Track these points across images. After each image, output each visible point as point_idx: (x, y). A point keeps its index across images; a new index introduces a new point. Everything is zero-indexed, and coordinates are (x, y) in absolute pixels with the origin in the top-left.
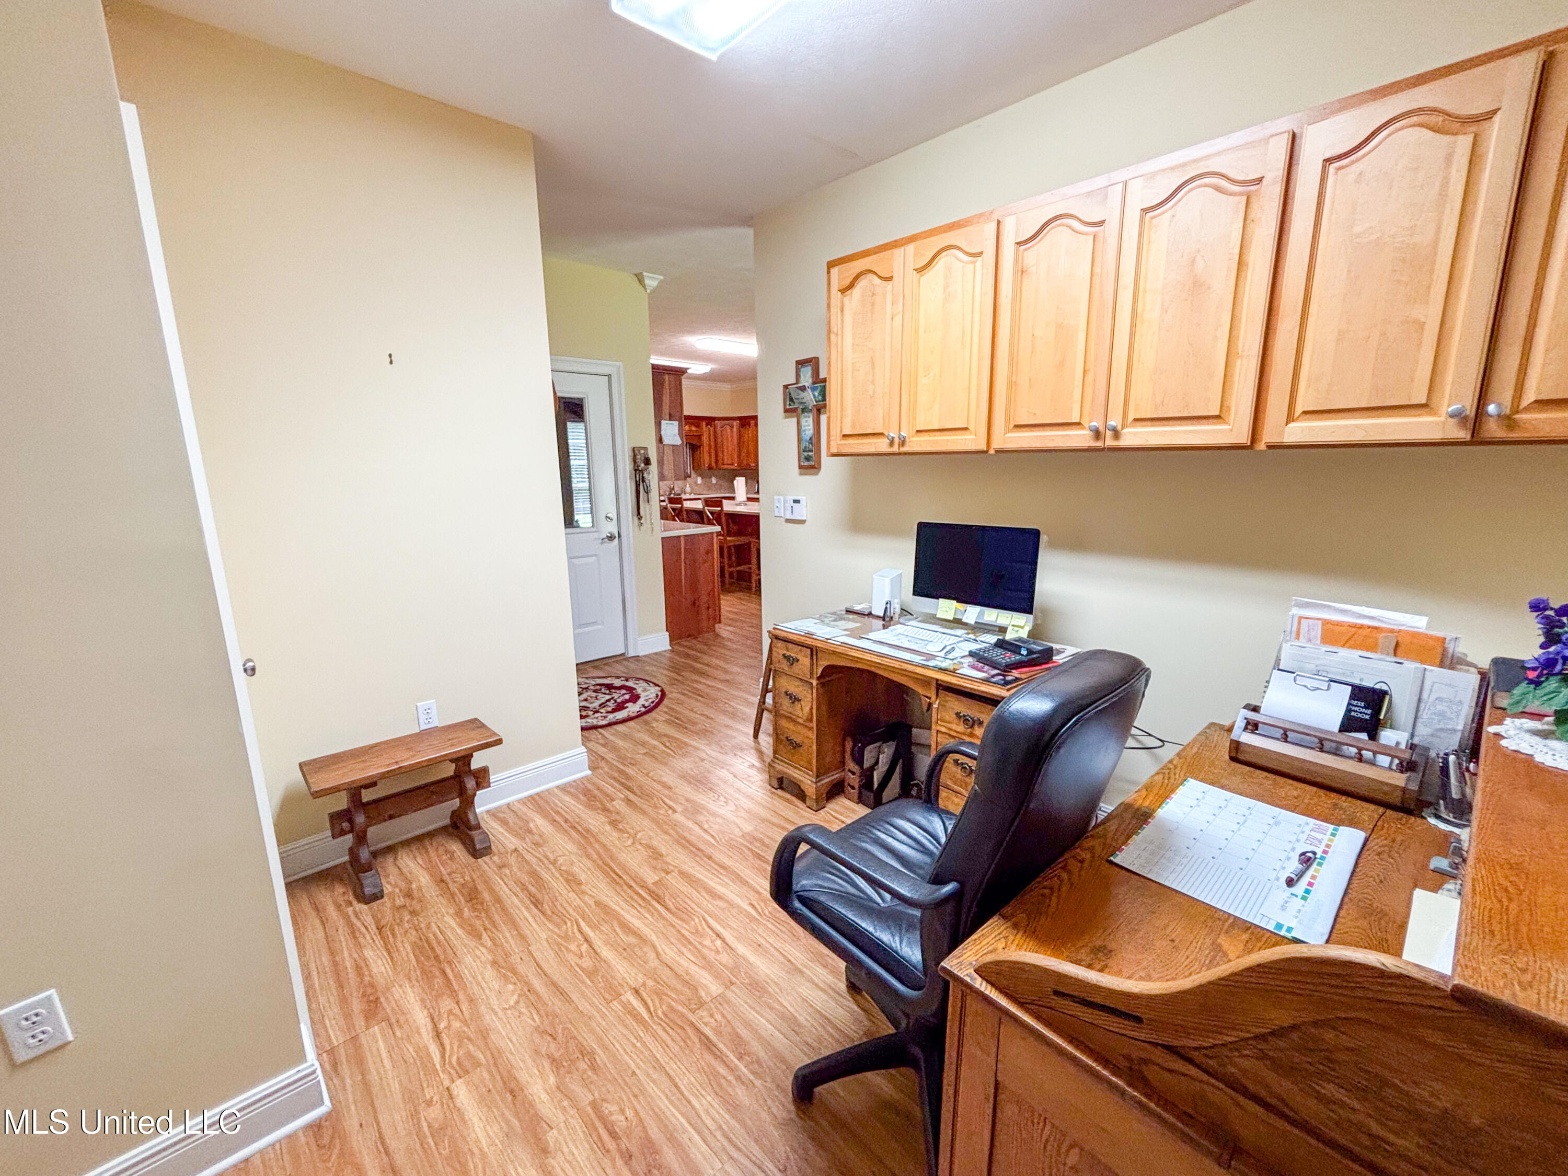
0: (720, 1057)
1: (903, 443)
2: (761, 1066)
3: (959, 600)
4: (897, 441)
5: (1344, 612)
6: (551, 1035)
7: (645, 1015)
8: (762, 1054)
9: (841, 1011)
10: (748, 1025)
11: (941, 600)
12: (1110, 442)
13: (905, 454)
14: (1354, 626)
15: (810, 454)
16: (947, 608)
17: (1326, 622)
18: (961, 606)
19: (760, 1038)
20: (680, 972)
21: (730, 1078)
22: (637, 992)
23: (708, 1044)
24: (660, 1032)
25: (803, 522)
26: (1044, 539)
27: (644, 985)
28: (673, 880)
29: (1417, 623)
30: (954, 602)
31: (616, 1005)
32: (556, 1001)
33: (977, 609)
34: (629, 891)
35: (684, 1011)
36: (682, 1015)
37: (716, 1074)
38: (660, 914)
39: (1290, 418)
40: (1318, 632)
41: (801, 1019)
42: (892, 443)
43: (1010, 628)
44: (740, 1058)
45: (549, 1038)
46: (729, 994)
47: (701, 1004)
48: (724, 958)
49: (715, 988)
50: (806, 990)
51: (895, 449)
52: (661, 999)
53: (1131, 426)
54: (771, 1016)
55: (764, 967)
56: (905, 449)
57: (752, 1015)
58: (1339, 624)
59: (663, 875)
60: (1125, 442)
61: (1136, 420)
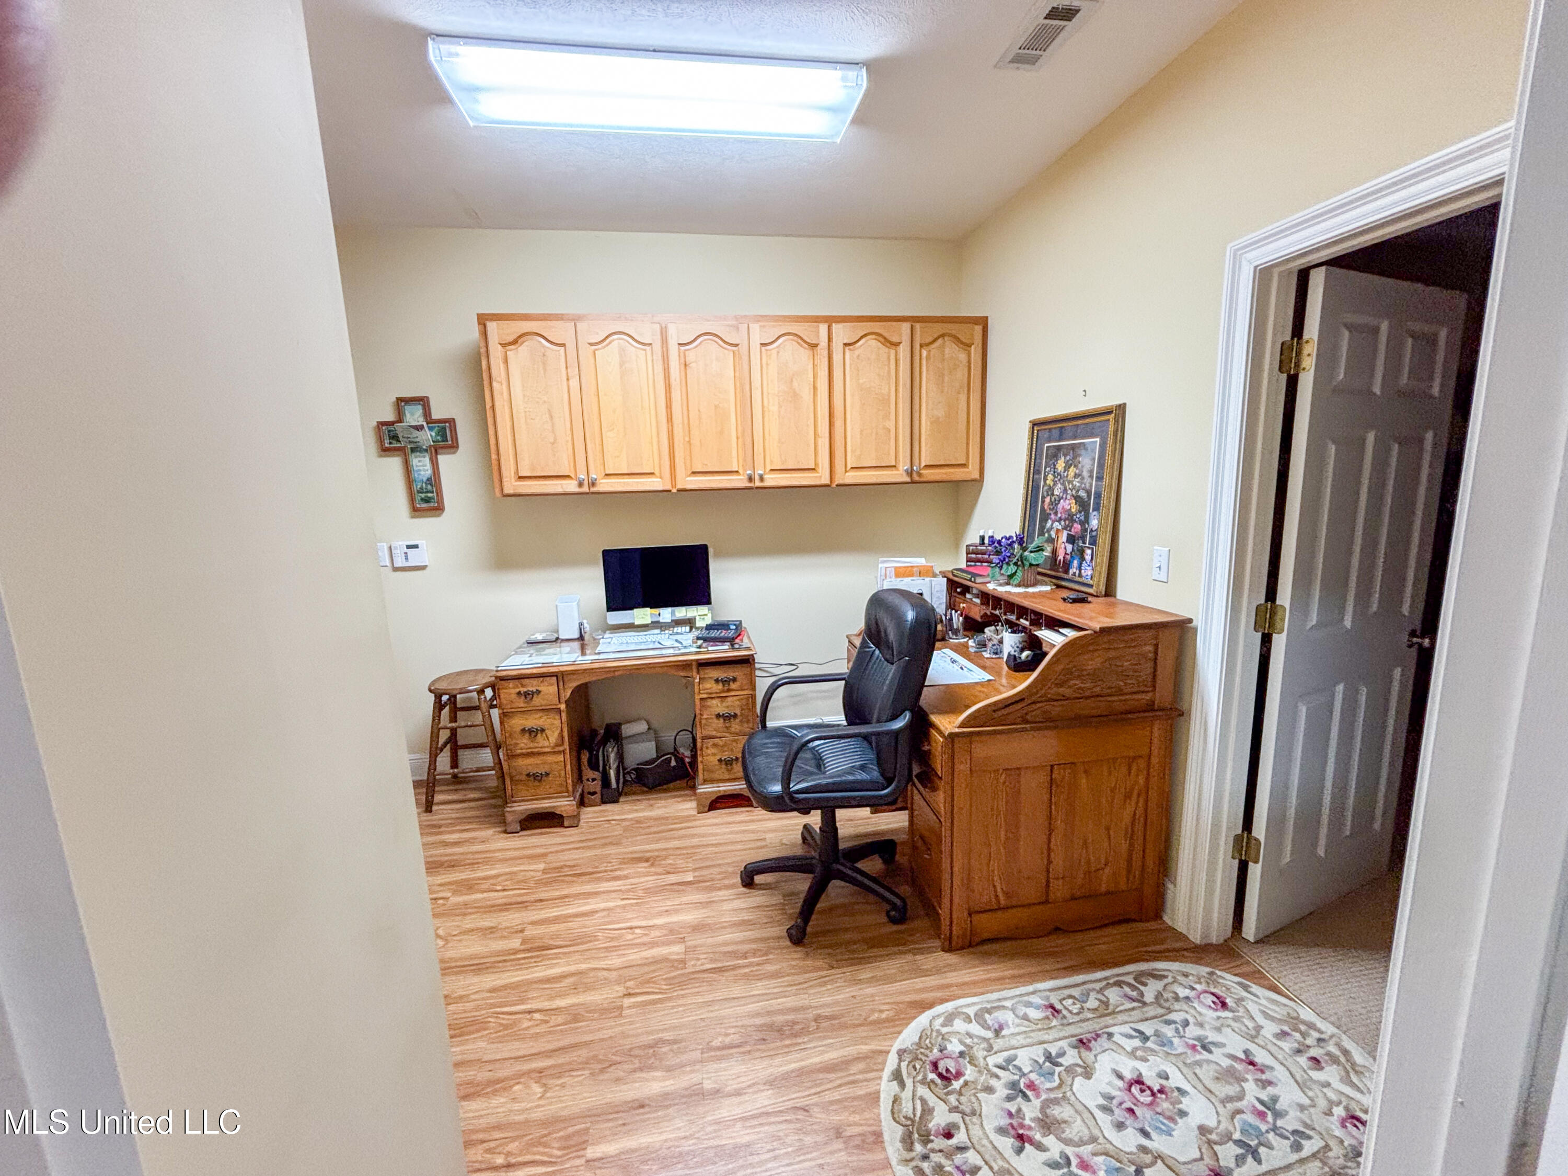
0: (734, 968)
1: (593, 484)
2: (760, 950)
3: (652, 606)
4: (586, 482)
5: (899, 562)
6: (611, 1066)
7: (660, 996)
8: (754, 946)
9: (758, 899)
10: (726, 944)
11: (635, 610)
12: (758, 484)
13: (593, 493)
14: (905, 567)
15: (430, 495)
16: (643, 615)
17: (896, 568)
18: (655, 611)
19: (742, 942)
20: (639, 962)
21: (754, 969)
22: (630, 994)
23: (720, 970)
24: (682, 992)
25: (423, 568)
26: (711, 551)
27: (628, 988)
28: (531, 932)
29: (921, 561)
30: (648, 609)
31: (625, 1012)
32: (580, 1052)
33: (669, 609)
34: (508, 964)
35: (679, 972)
36: (682, 975)
37: (745, 975)
38: (565, 953)
39: (846, 471)
40: (893, 573)
41: (746, 918)
42: (581, 484)
43: (698, 618)
44: (746, 958)
45: (613, 1067)
46: (690, 943)
47: (683, 962)
48: (657, 933)
49: (678, 949)
50: (726, 906)
51: (585, 489)
52: (654, 983)
53: (769, 473)
54: (729, 930)
55: (689, 917)
56: (593, 489)
57: (721, 939)
58: (900, 567)
59: (521, 935)
60: (768, 483)
61: (772, 470)
